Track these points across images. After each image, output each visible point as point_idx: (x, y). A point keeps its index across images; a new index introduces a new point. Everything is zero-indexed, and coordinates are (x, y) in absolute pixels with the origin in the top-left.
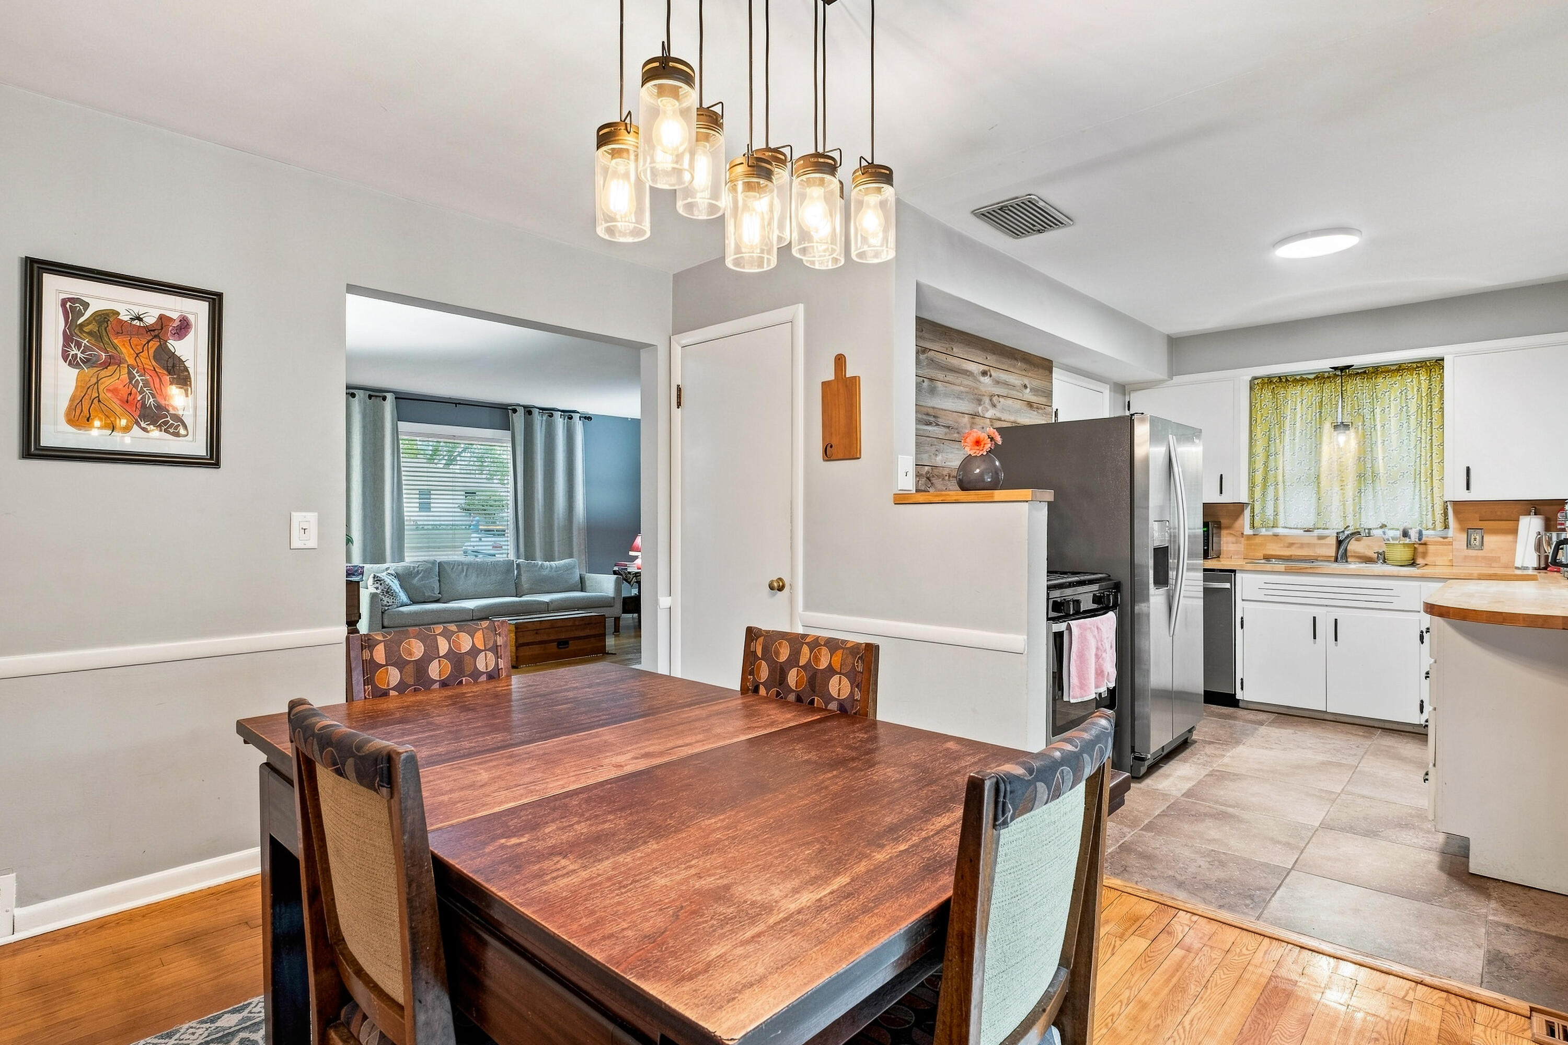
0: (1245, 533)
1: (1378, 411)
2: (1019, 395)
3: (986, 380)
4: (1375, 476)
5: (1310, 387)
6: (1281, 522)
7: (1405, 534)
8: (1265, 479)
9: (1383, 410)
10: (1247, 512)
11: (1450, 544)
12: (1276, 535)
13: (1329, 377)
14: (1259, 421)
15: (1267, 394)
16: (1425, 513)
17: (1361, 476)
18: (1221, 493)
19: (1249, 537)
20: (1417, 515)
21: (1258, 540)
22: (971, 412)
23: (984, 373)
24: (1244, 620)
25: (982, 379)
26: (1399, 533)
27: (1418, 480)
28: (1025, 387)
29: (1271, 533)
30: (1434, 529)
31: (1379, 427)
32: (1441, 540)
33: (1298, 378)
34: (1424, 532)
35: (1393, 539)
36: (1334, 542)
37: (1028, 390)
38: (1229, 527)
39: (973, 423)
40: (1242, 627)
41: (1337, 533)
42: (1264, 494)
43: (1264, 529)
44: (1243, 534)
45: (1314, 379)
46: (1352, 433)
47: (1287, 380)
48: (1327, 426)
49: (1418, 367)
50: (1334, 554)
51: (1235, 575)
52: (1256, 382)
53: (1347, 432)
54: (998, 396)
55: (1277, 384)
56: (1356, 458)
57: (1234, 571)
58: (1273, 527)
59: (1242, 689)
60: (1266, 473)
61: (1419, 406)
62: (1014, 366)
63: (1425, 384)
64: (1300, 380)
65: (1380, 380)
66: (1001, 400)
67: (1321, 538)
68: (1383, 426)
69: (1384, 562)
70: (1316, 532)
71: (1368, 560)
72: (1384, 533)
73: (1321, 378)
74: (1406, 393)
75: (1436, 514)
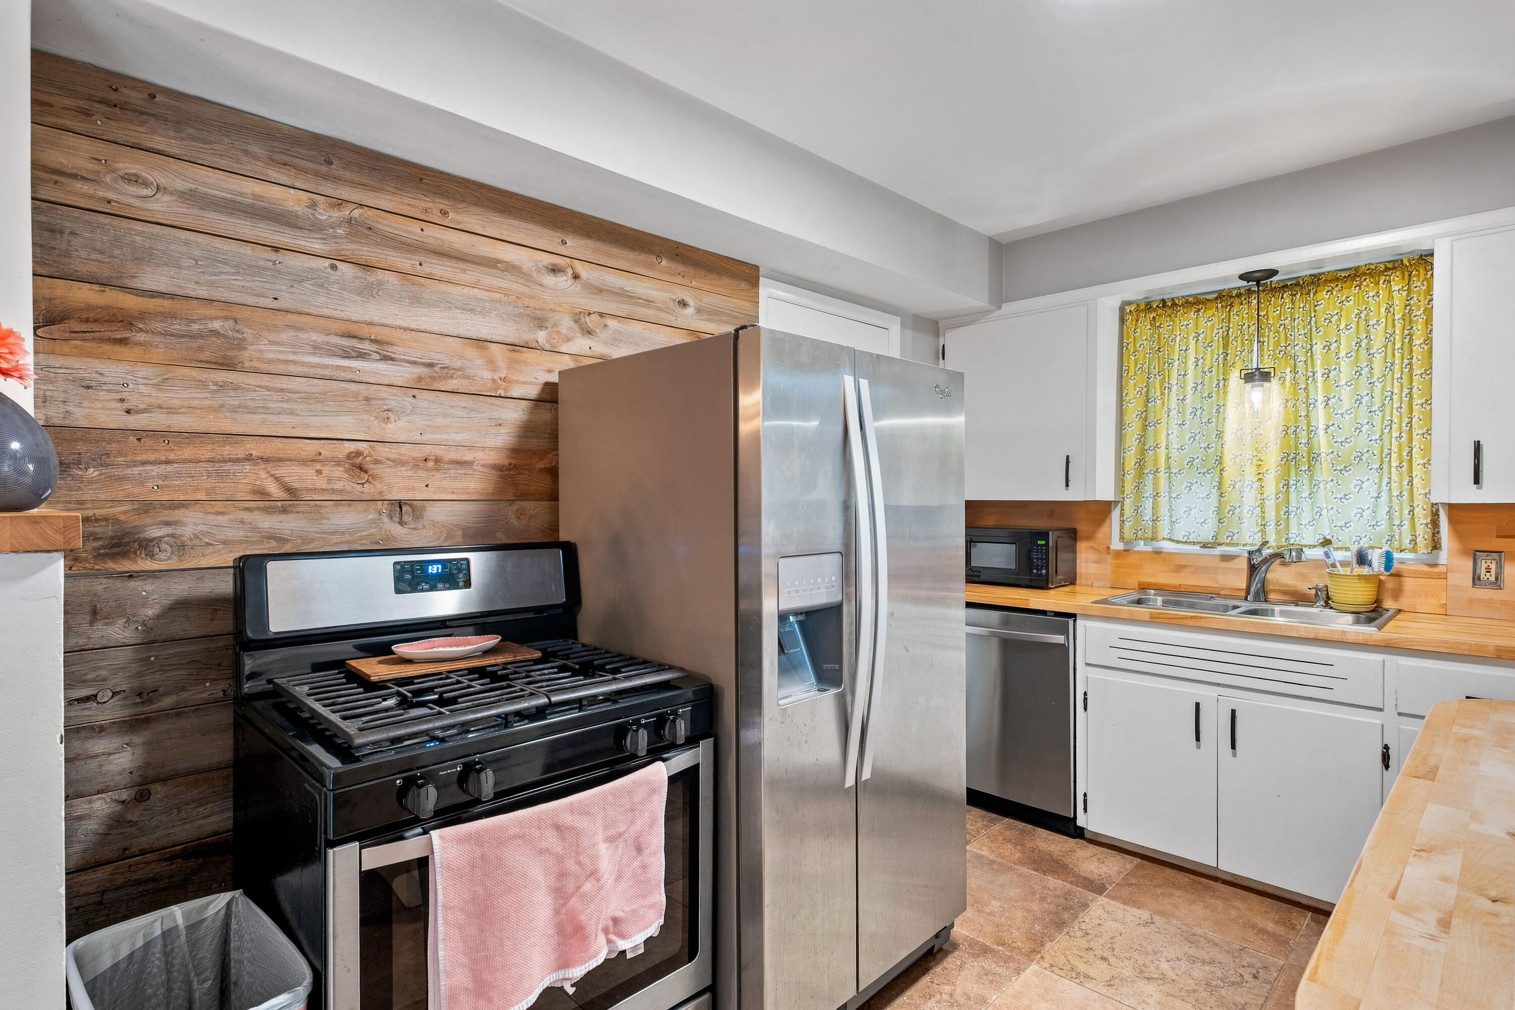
0: (1112, 547)
1: (1318, 348)
2: (670, 319)
3: (563, 281)
4: (1313, 458)
5: (1210, 313)
6: (1164, 532)
7: (1362, 559)
8: (1141, 464)
9: (1327, 347)
10: (1115, 514)
11: (1443, 576)
12: (1158, 553)
13: (1239, 295)
14: (1132, 373)
15: (1144, 327)
16: (1397, 522)
17: (1289, 460)
18: (1067, 485)
19: (1118, 554)
20: (1384, 526)
21: (1131, 560)
22: (509, 340)
23: (555, 270)
24: (1088, 696)
25: (550, 280)
26: (1349, 556)
27: (1385, 466)
28: (683, 304)
29: (1149, 549)
30: (1414, 550)
31: (1319, 375)
32: (1426, 569)
33: (1191, 299)
34: (1396, 555)
35: (1344, 564)
36: (1244, 566)
37: (690, 311)
38: (1089, 537)
39: (517, 361)
40: (1085, 709)
41: (1250, 553)
42: (1138, 488)
43: (1142, 542)
44: (1108, 548)
45: (1216, 299)
46: (1275, 383)
47: (1174, 305)
48: (1234, 377)
49: (1387, 269)
50: (1244, 585)
51: (1075, 621)
52: (1128, 309)
53: (1266, 384)
54: (601, 315)
55: (1160, 311)
56: (1281, 428)
57: (1073, 616)
58: (1152, 539)
59: (1085, 810)
60: (1143, 451)
61: (1389, 338)
62: (650, 266)
63: (1399, 299)
64: (1196, 302)
65: (1323, 295)
66: (611, 322)
67: (1226, 558)
68: (1327, 375)
69: (1327, 605)
70: (1219, 550)
71: (1298, 598)
72: (1327, 555)
73: (1225, 298)
74: (1366, 316)
75: (1418, 524)
